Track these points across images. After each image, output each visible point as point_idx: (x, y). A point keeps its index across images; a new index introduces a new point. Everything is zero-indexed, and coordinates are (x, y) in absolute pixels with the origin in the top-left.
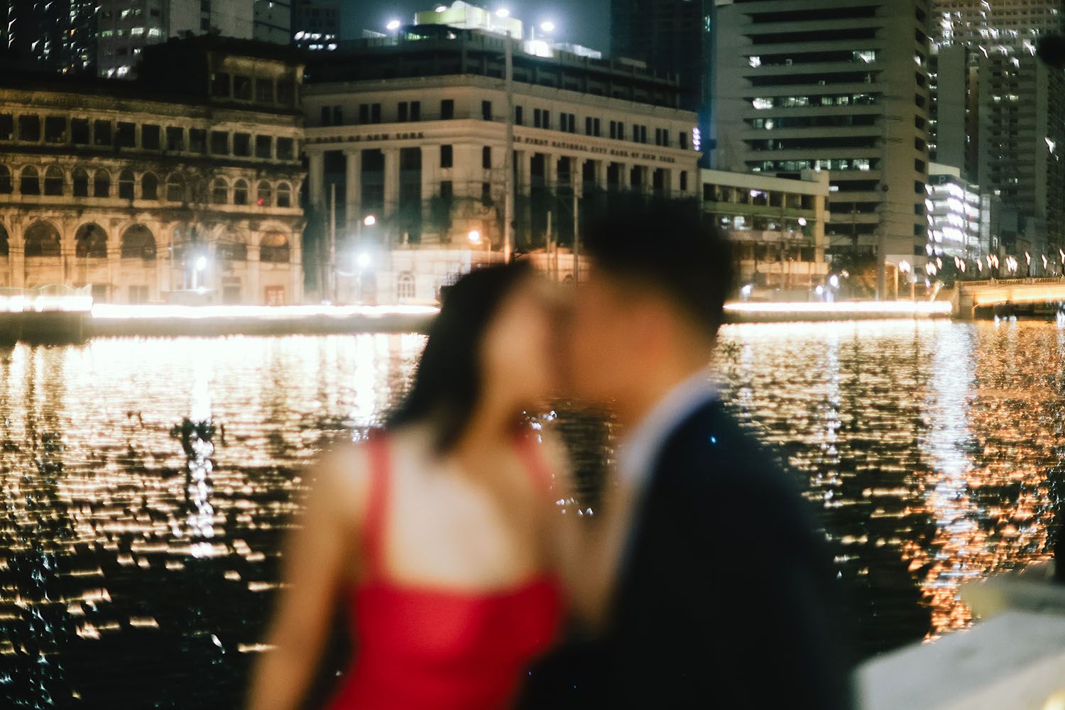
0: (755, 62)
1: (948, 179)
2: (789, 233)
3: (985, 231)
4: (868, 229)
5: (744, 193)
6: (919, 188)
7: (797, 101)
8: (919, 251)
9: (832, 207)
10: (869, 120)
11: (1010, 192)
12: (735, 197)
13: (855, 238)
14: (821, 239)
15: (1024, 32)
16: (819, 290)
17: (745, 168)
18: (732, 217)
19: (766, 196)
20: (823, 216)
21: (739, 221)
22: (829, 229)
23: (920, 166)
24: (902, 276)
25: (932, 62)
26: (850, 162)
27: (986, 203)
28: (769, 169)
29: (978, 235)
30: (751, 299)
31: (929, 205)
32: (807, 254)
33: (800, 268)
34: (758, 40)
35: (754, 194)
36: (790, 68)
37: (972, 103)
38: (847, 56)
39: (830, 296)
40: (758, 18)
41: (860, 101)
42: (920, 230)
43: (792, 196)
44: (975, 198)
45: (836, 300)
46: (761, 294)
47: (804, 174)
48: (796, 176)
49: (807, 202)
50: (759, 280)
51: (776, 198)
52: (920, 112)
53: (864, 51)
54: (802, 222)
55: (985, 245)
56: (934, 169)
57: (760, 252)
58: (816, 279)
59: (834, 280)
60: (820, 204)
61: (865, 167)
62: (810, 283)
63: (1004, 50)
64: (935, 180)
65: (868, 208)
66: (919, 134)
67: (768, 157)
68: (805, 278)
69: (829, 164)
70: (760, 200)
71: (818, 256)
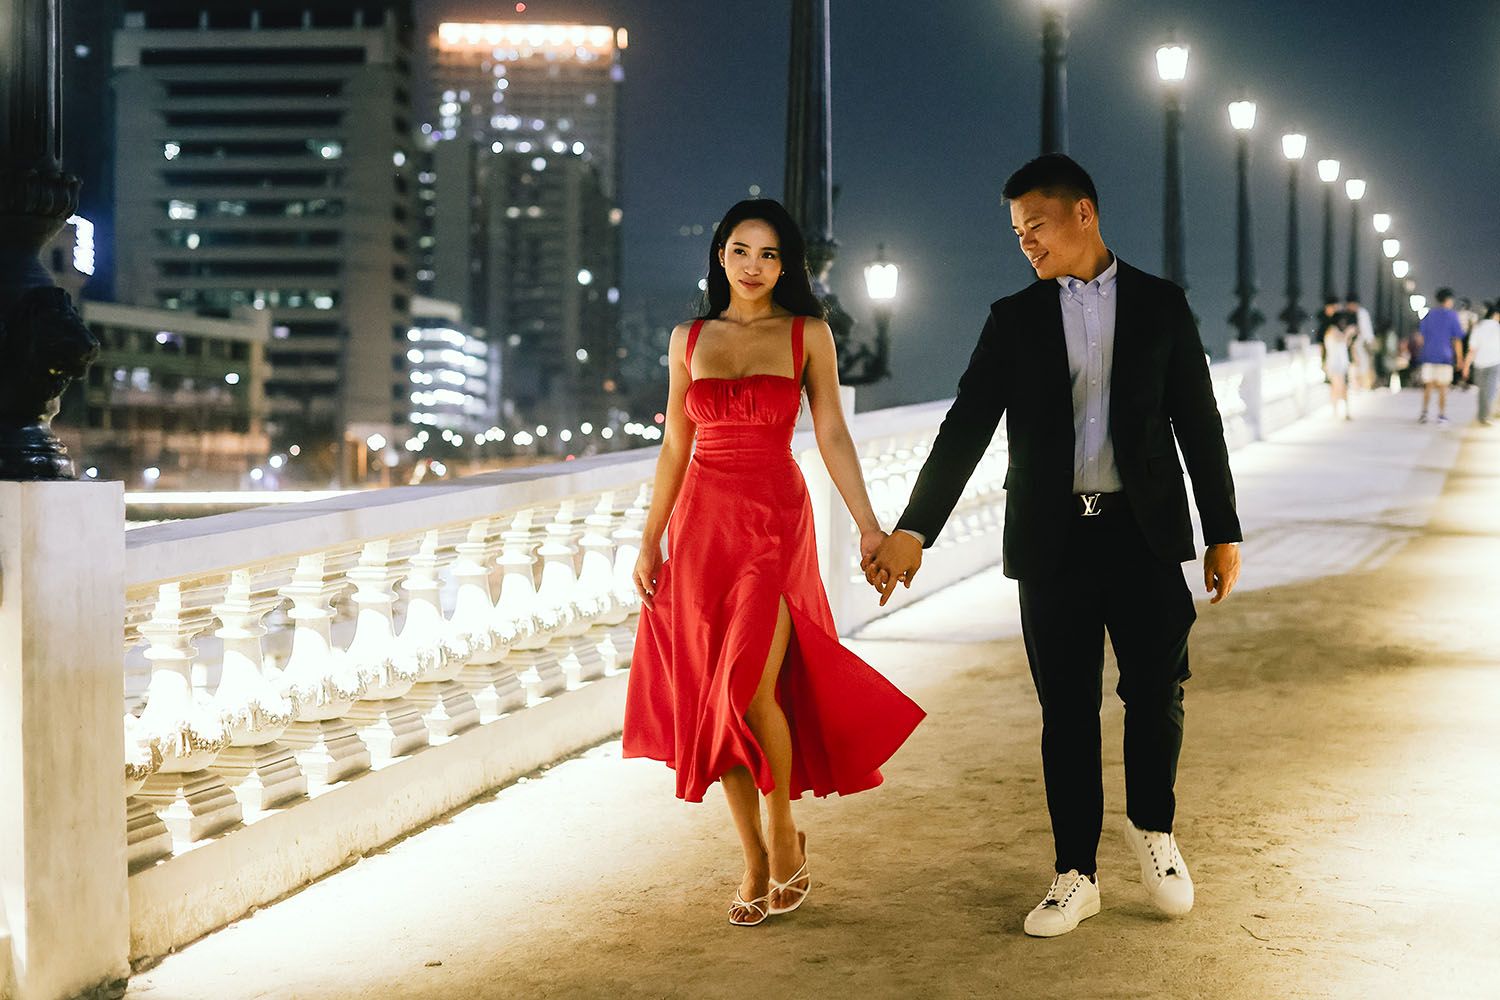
0: (172, 151)
1: (441, 322)
2: (212, 395)
3: (494, 393)
4: (327, 389)
5: (148, 338)
6: (400, 333)
7: (231, 208)
8: (399, 419)
9: (276, 358)
10: (328, 238)
11: (531, 340)
12: (134, 342)
13: (306, 401)
14: (259, 401)
15: (551, 125)
16: (256, 474)
17: (154, 300)
18: (130, 371)
19: (181, 342)
20: (262, 370)
21: (141, 377)
22: (271, 388)
23: (401, 304)
24: (372, 456)
25: (424, 160)
26: (304, 295)
27: (495, 354)
28: (189, 304)
29: (484, 397)
30: (159, 487)
31: (414, 356)
32: (239, 423)
33: (229, 443)
34: (177, 120)
35: (162, 338)
36: (219, 162)
37: (479, 217)
38: (300, 148)
39: (271, 481)
40: (177, 90)
41: (320, 212)
42: (401, 391)
43: (216, 344)
44: (480, 347)
45: (281, 488)
46: (171, 479)
47: (235, 311)
48: (223, 314)
49: (239, 351)
50: (167, 461)
51: (193, 344)
52: (403, 230)
53: (325, 142)
54: (232, 378)
55: (493, 412)
56: (421, 306)
57: (169, 420)
58: (252, 460)
59: (277, 461)
60: (257, 354)
61: (324, 303)
62: (242, 465)
63: (524, 147)
64: (424, 323)
65: (326, 359)
66: (400, 259)
67: (190, 286)
68: (235, 457)
69: (275, 298)
70: (170, 347)
71: (255, 426)
